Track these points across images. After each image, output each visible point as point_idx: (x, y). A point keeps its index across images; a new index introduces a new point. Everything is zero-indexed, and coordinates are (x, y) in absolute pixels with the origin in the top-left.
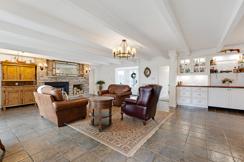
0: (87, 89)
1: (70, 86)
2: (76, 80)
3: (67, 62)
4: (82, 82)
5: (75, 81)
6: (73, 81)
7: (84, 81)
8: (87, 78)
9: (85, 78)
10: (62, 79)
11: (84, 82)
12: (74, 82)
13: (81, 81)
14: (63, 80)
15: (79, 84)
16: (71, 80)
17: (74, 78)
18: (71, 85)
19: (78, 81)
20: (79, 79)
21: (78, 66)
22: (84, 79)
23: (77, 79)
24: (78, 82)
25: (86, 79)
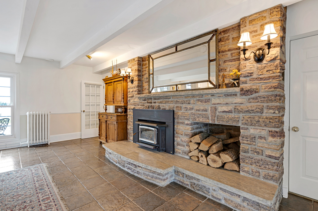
0: (260, 157)
1: (181, 125)
2: (200, 106)
3: (176, 46)
4: (230, 112)
5: (196, 107)
6: (189, 106)
7: (239, 112)
8: (261, 94)
9: (245, 92)
10: (161, 100)
11: (241, 115)
12: (193, 111)
13: (221, 109)
14: (162, 104)
15: (210, 122)
16: (184, 106)
17: (193, 96)
18: (183, 123)
19: (208, 107)
20: (215, 100)
21: (213, 43)
22: (238, 100)
23: (204, 98)
24: (209, 112)
25: (254, 95)
